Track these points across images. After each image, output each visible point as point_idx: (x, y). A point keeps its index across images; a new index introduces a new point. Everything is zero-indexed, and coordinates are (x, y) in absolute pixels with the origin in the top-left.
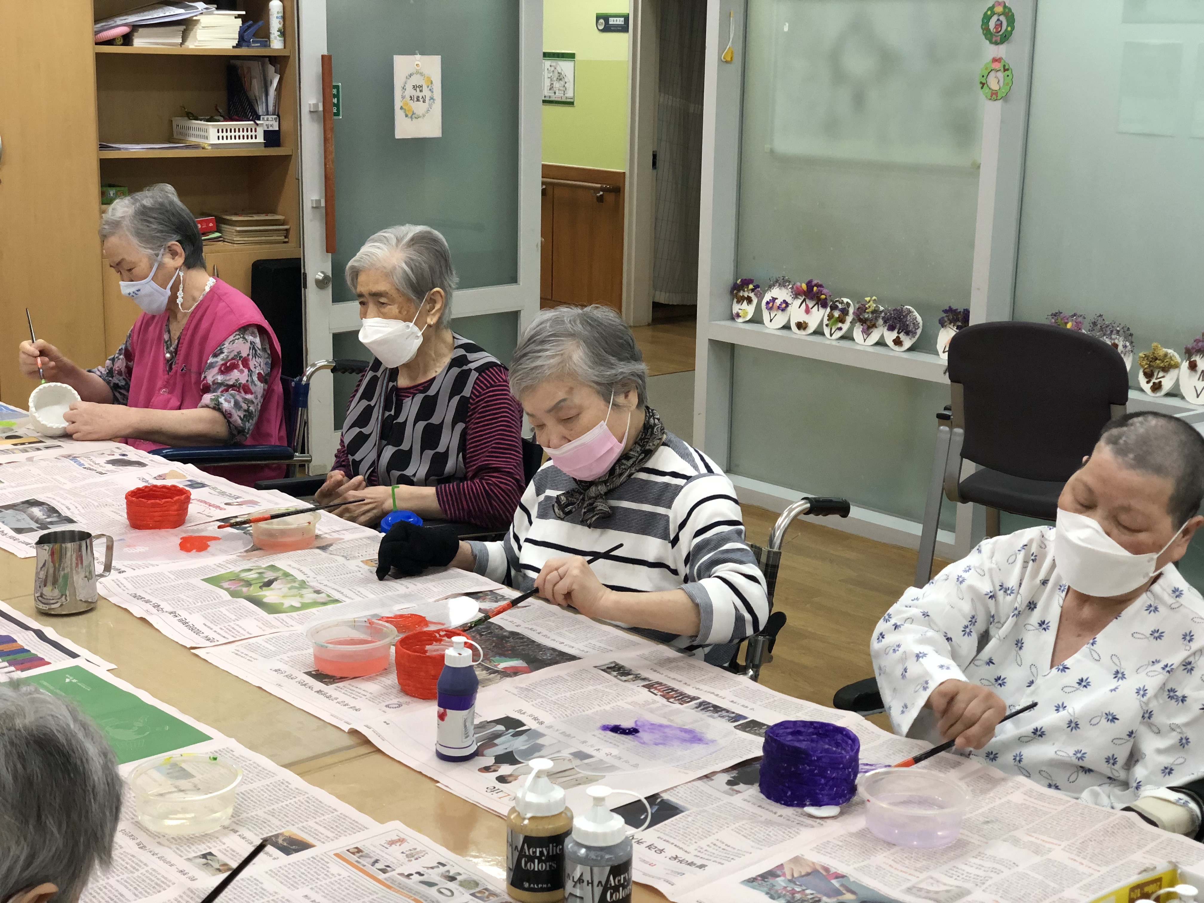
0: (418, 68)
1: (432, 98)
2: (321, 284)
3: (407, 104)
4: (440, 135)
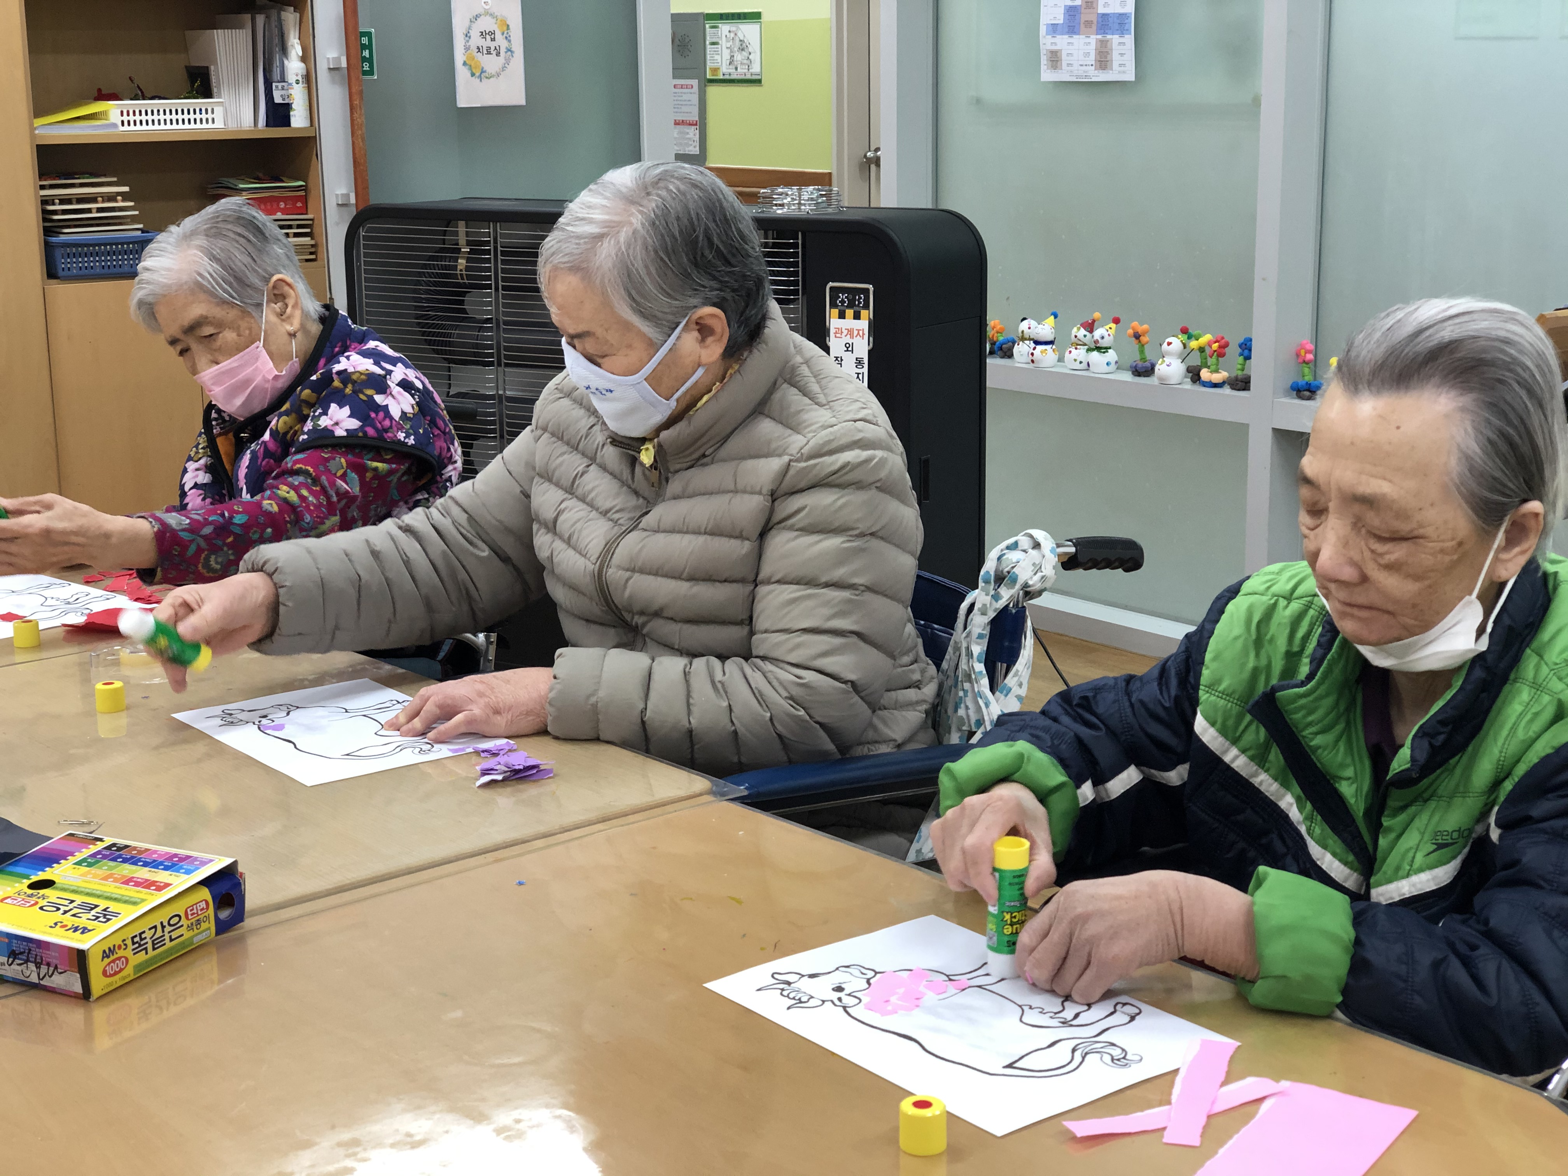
0: (487, 8)
1: (509, 50)
3: (472, 58)
4: (523, 102)
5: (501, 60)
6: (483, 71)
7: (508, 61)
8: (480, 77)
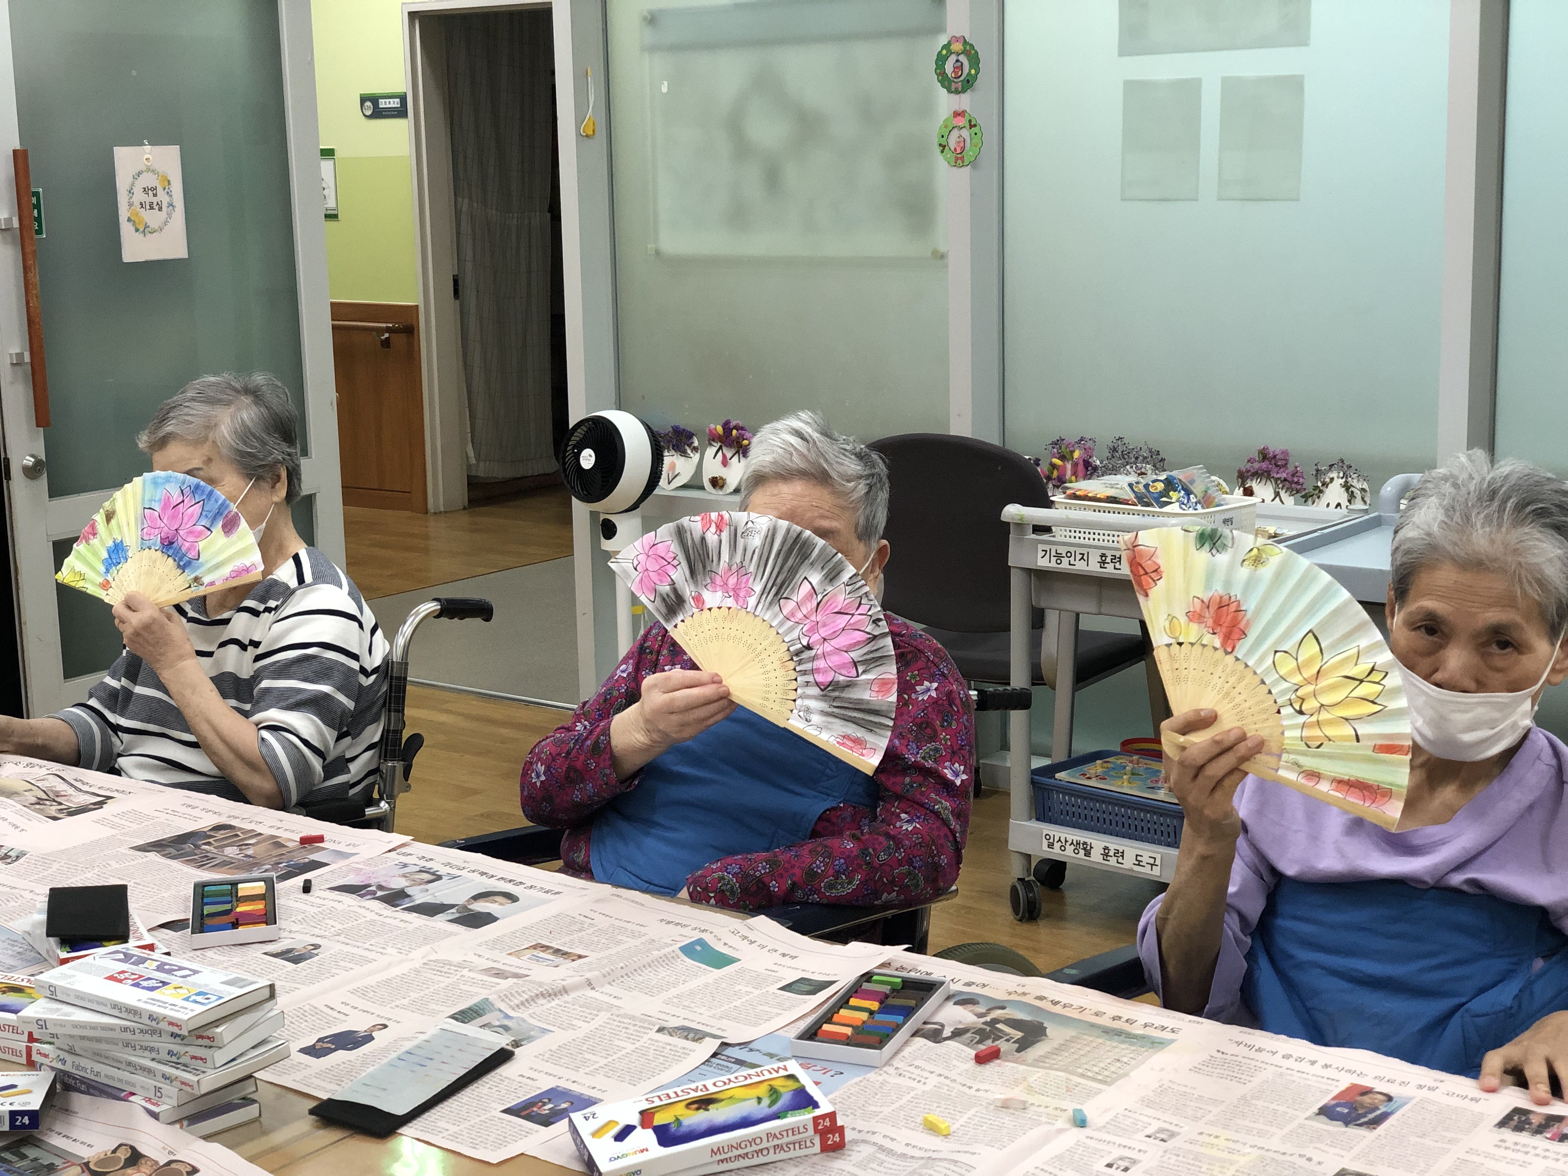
0: (149, 164)
1: (171, 205)
2: (31, 472)
3: (137, 214)
4: (187, 257)
5: (163, 214)
6: (146, 227)
7: (169, 215)
8: (144, 232)
